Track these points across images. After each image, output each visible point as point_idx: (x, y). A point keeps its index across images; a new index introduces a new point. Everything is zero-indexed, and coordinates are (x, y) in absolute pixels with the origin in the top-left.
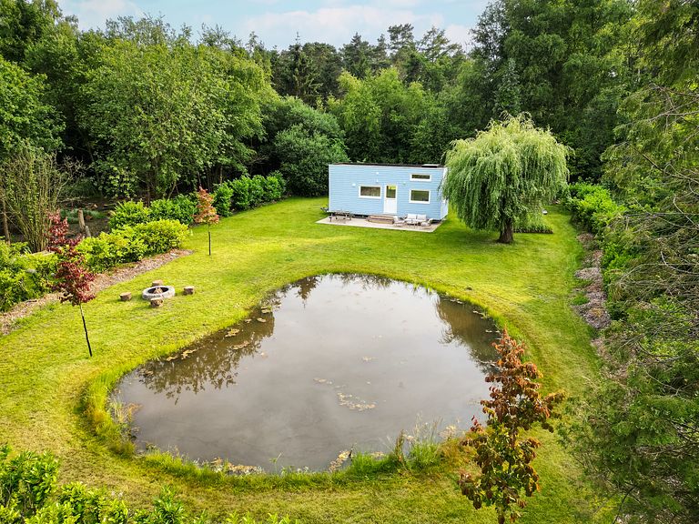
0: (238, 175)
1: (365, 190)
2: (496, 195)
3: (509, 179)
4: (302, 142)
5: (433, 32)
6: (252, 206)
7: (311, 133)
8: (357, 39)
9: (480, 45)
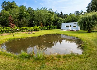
0: (51, 25)
1: (66, 26)
2: (87, 23)
3: (90, 20)
4: (60, 22)
5: (81, 11)
6: (52, 29)
7: (61, 21)
8: (71, 13)
9: (88, 9)
